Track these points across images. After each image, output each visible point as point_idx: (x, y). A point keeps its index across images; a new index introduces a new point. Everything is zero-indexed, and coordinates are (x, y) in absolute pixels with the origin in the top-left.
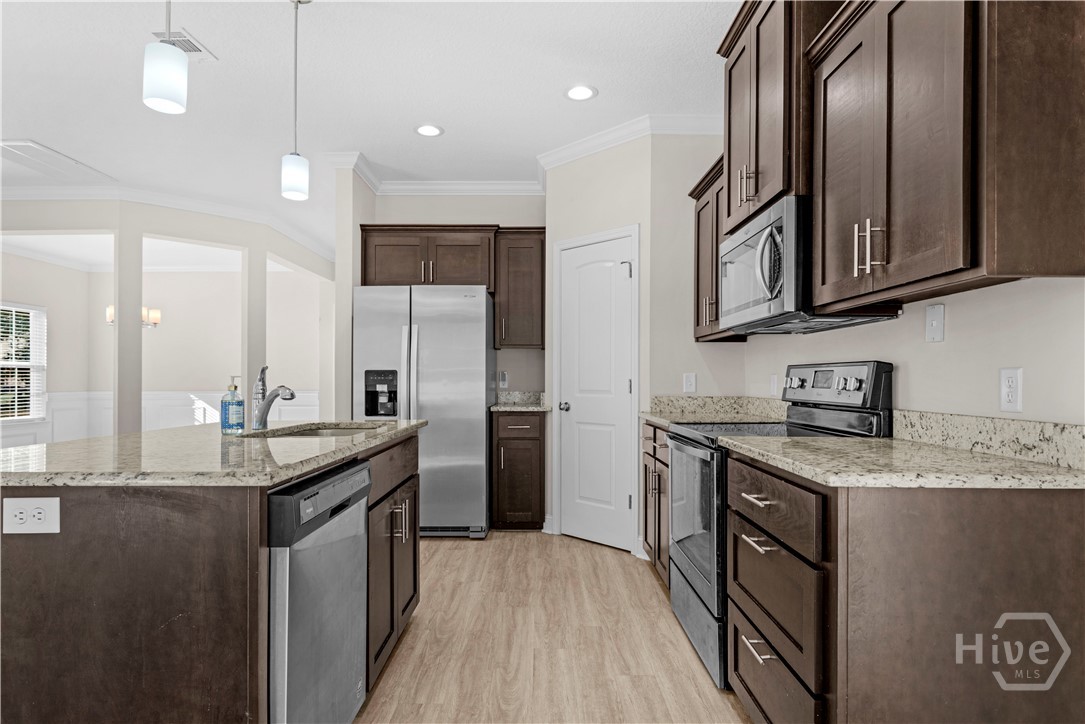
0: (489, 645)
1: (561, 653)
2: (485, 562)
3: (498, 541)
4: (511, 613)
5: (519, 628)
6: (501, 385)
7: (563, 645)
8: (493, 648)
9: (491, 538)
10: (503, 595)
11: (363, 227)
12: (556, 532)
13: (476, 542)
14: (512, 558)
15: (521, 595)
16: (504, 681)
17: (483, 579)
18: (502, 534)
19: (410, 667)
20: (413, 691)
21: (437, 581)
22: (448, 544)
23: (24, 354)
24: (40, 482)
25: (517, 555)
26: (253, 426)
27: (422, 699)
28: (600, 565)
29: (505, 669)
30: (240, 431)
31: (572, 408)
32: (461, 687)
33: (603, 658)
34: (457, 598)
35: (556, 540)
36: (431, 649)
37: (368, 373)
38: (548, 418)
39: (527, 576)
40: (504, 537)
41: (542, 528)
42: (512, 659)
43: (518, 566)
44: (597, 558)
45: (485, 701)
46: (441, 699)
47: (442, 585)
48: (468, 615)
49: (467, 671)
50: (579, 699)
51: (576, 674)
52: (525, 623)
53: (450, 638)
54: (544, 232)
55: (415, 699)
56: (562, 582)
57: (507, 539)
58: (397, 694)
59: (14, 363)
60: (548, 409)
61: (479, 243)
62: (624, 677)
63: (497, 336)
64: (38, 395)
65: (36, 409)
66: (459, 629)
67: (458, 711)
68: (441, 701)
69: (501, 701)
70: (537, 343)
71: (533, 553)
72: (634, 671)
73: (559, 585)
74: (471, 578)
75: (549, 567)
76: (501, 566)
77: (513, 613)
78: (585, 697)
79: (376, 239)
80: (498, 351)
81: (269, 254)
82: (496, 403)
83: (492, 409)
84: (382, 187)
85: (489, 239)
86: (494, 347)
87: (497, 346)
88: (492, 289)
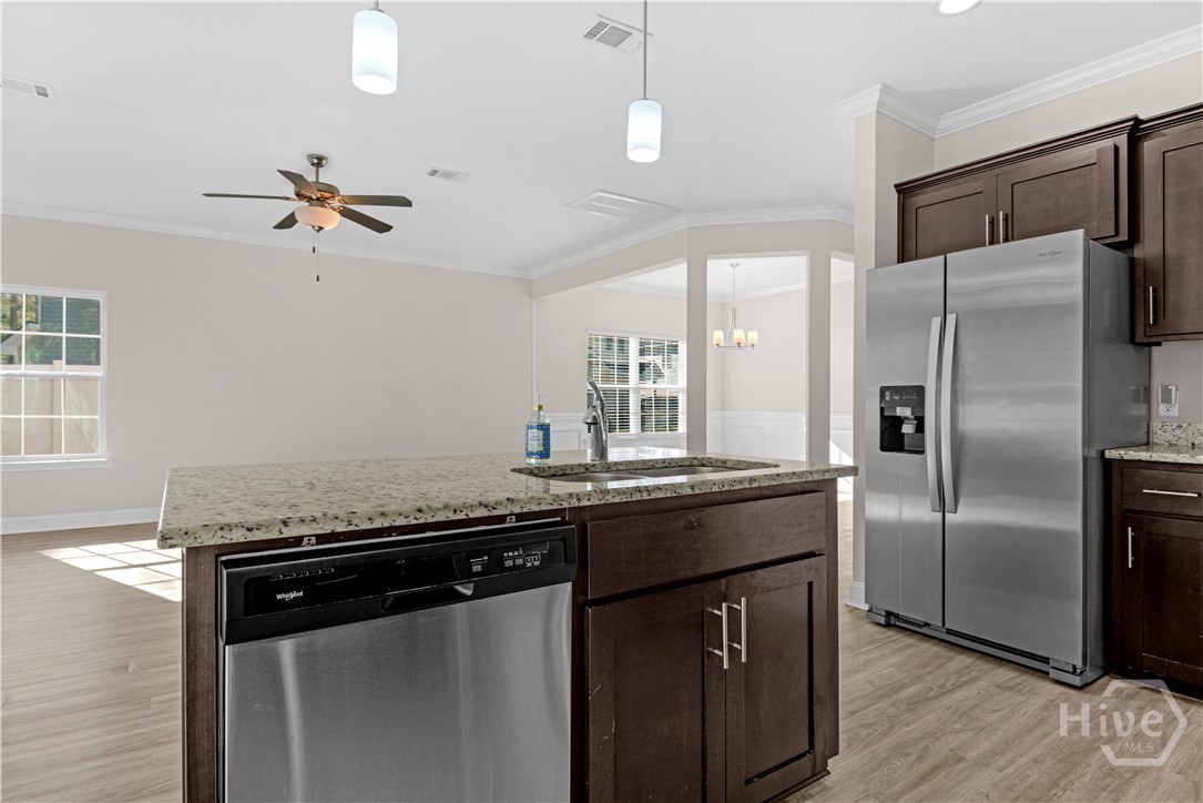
6: (1162, 409)
11: (899, 187)
13: (1058, 689)
37: (883, 389)
61: (1093, 161)
63: (1139, 317)
64: (683, 413)
65: (682, 425)
79: (919, 200)
80: (1154, 349)
81: (833, 253)
82: (1148, 444)
83: (1108, 454)
84: (942, 125)
85: (1116, 148)
86: (1132, 341)
87: (1140, 338)
88: (1124, 236)
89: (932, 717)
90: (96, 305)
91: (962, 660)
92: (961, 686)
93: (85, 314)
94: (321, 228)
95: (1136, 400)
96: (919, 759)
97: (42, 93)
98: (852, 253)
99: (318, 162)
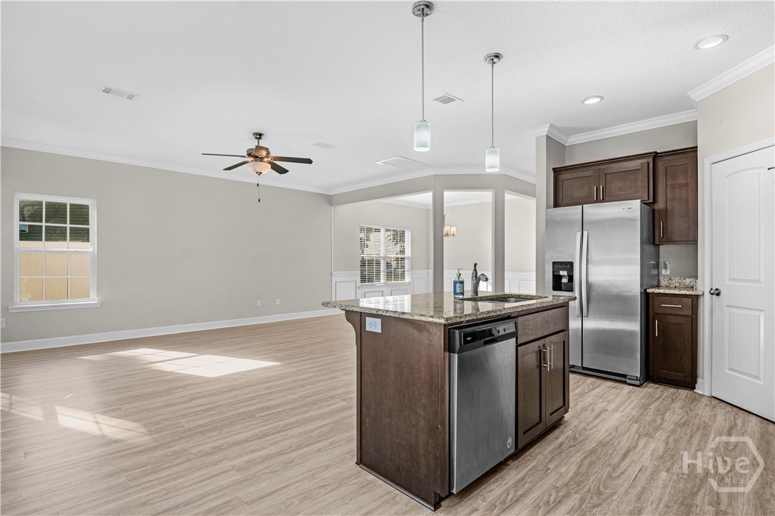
0: (610, 452)
1: (664, 475)
2: (632, 402)
3: (651, 390)
4: (636, 438)
5: (637, 449)
6: (663, 272)
7: (668, 471)
8: (611, 454)
9: (646, 387)
10: (636, 426)
11: (554, 170)
12: (707, 394)
13: (631, 387)
14: (657, 403)
15: (651, 430)
16: (610, 476)
17: (625, 412)
18: (657, 386)
19: (552, 447)
20: (548, 460)
21: (591, 405)
22: (609, 384)
23: (403, 252)
24: (375, 312)
25: (662, 403)
26: (468, 294)
27: (551, 466)
28: (738, 427)
29: (614, 469)
30: (461, 296)
31: (722, 293)
32: (579, 469)
33: (699, 490)
34: (599, 419)
35: (705, 401)
36: (569, 442)
37: (554, 263)
38: (701, 300)
39: (663, 419)
40: (657, 388)
41: (695, 388)
42: (621, 466)
43: (659, 410)
44: (739, 422)
45: (591, 481)
46: (563, 470)
47: (593, 408)
48: (603, 430)
49: (587, 462)
50: (661, 506)
51: (668, 491)
52: (644, 447)
53: (585, 440)
54: (697, 151)
55: (547, 464)
56: (692, 430)
57: (659, 390)
58: (538, 458)
59: (399, 256)
60: (700, 293)
61: (639, 168)
62: (710, 507)
63: (657, 234)
64: (408, 271)
65: (407, 279)
66: (593, 436)
67: (571, 479)
68: (563, 471)
69: (601, 486)
70: (691, 240)
71: (677, 405)
72: (723, 507)
73: (688, 432)
74: (616, 409)
75: (686, 417)
76: (645, 407)
77: (638, 439)
78: (668, 507)
79: (564, 176)
80: (661, 246)
81: (506, 191)
82: (658, 286)
83: (648, 291)
84: (570, 140)
85: (648, 163)
86: (654, 244)
87: (657, 242)
88: (651, 201)
89: (590, 399)
90: (86, 207)
91: (590, 380)
92: (595, 388)
93: (80, 214)
94: (261, 173)
95: (654, 268)
96: (593, 411)
97: (107, 91)
98: (535, 197)
99: (259, 136)
